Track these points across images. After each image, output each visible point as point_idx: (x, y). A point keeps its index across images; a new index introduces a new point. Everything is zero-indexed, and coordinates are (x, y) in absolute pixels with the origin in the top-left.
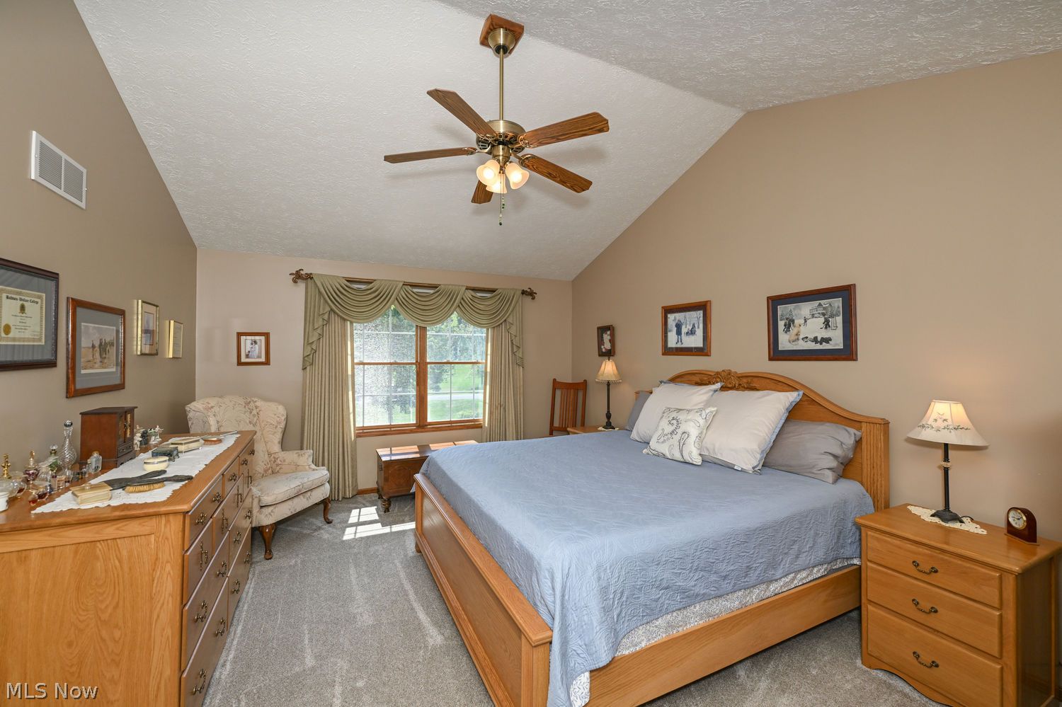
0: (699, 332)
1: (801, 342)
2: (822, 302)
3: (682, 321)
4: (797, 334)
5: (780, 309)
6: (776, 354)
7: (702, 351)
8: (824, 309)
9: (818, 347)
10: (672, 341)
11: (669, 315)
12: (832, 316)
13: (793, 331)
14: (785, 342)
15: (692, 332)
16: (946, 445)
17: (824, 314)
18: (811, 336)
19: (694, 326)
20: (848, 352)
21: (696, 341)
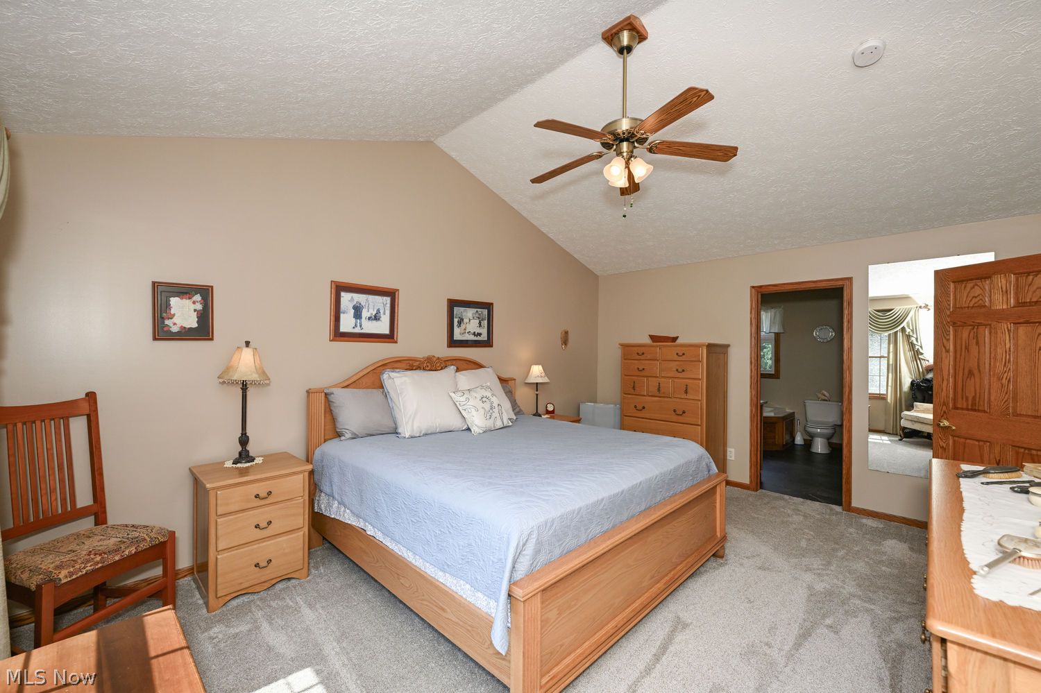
0: (386, 318)
1: (467, 335)
2: (478, 310)
3: (363, 304)
4: (465, 329)
5: (456, 309)
6: (453, 343)
7: (390, 337)
8: (479, 314)
9: (475, 338)
10: (347, 324)
11: (343, 294)
12: (482, 320)
13: (463, 326)
14: (457, 336)
15: (376, 318)
16: (537, 383)
17: (479, 318)
18: (472, 332)
19: (378, 311)
20: (488, 343)
21: (383, 327)
